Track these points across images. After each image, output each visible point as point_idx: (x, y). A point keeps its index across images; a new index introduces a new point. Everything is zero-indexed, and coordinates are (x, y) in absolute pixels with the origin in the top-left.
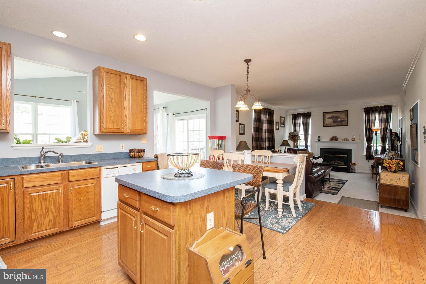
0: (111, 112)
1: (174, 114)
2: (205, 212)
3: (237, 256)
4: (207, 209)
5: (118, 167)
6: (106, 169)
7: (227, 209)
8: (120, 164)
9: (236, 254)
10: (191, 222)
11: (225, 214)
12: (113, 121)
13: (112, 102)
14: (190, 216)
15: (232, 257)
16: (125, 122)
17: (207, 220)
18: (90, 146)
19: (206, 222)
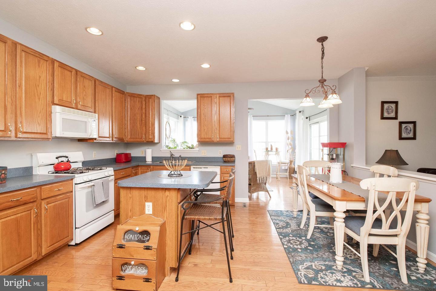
0: (205, 126)
1: (307, 118)
2: (144, 200)
3: (143, 238)
4: (145, 198)
5: (201, 168)
6: (194, 168)
7: (167, 205)
8: (203, 166)
9: (144, 236)
10: (131, 202)
11: (165, 209)
12: (206, 133)
13: (206, 119)
14: (130, 198)
15: (138, 236)
16: (216, 133)
17: (145, 206)
18: (198, 151)
19: (145, 207)
